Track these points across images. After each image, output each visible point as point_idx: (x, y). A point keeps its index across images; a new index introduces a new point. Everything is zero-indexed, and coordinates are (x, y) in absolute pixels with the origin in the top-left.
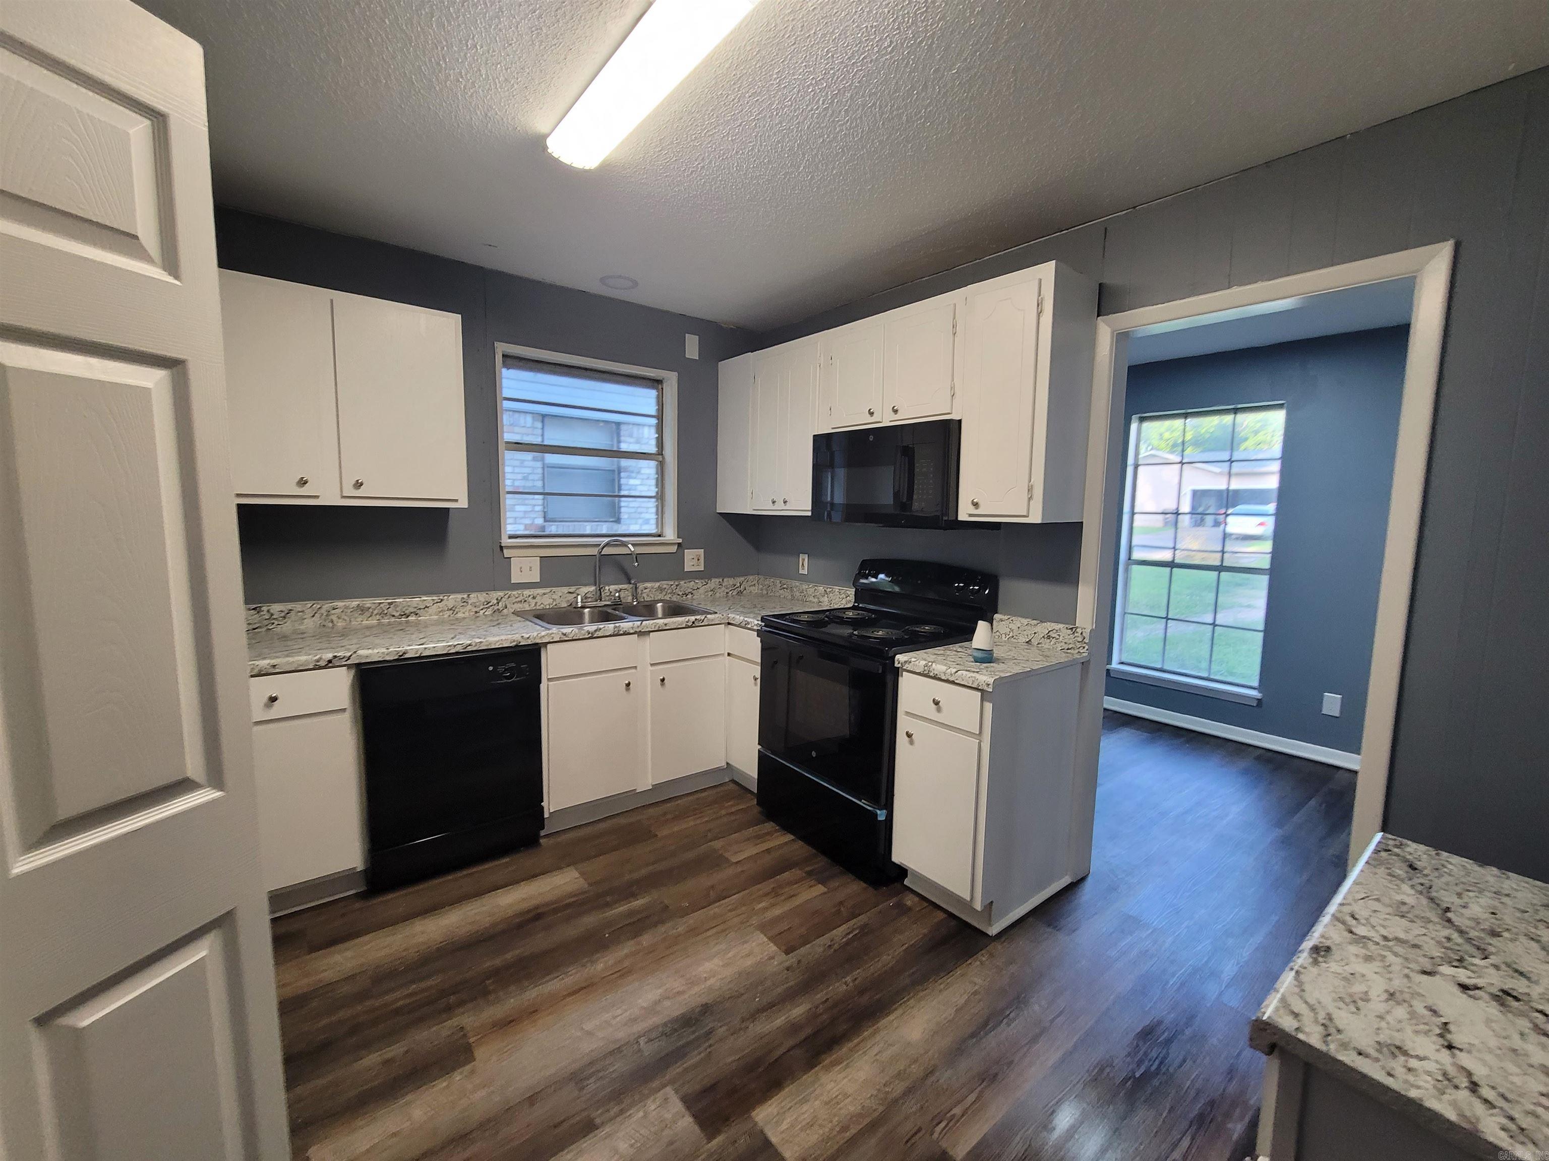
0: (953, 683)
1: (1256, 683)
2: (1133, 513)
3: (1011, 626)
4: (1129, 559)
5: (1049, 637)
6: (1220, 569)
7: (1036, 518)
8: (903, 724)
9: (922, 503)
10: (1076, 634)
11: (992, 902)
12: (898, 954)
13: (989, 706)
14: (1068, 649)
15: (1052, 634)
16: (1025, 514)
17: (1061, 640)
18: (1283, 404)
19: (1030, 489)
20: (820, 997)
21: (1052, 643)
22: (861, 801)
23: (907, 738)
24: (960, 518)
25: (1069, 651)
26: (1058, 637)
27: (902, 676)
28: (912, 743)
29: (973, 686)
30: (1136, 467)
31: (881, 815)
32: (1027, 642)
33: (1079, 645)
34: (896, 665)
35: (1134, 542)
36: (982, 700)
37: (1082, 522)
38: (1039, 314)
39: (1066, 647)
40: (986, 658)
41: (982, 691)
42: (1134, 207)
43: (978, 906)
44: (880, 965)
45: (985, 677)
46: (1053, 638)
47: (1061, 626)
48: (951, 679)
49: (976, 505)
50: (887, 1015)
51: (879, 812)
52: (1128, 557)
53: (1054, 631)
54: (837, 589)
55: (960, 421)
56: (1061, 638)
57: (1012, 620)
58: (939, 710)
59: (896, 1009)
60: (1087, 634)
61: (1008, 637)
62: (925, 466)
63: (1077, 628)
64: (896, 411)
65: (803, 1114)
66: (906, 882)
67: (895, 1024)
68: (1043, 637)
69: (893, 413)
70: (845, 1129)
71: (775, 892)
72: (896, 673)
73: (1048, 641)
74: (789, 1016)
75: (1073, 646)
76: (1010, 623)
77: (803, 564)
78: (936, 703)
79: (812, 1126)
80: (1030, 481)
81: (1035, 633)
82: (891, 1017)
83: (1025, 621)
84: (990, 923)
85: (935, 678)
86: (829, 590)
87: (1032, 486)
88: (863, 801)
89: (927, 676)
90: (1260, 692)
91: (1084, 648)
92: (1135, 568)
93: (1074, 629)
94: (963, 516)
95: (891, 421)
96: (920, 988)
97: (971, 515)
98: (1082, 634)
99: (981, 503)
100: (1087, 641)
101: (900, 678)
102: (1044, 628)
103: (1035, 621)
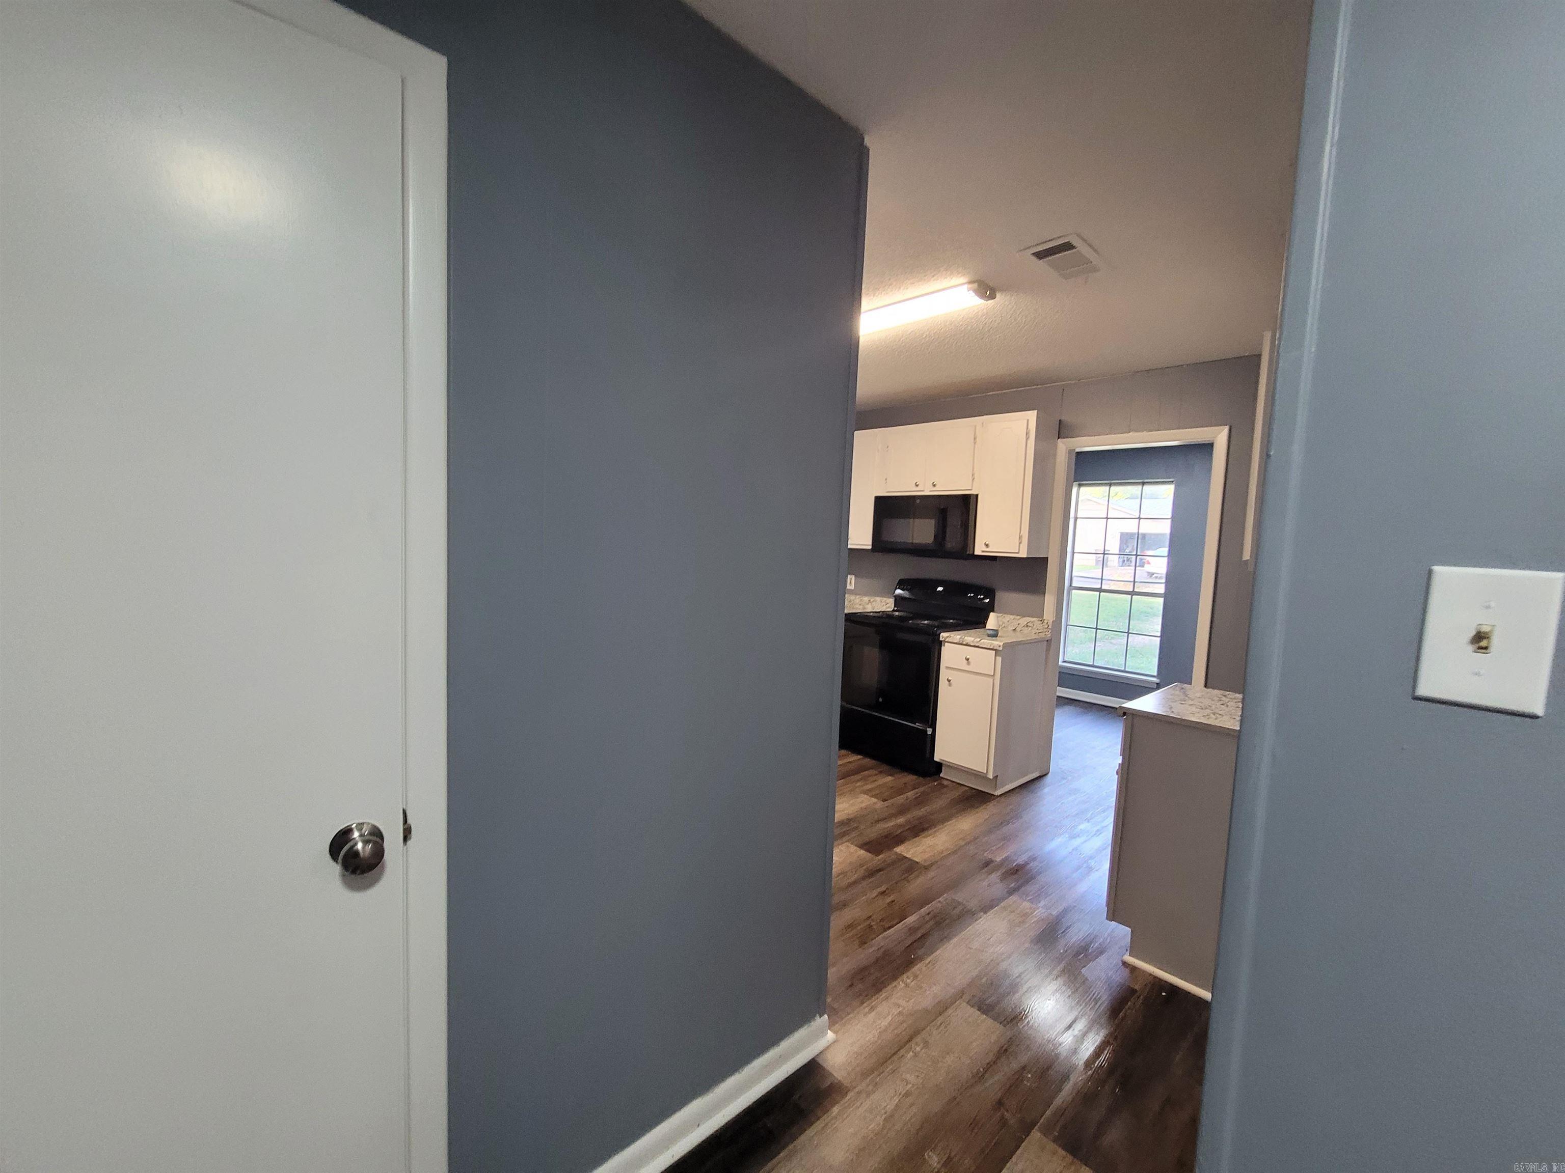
0: (978, 647)
1: (1155, 674)
2: (1073, 553)
3: (1004, 620)
4: (1071, 585)
5: (1027, 626)
6: (1132, 593)
7: (1023, 554)
8: (944, 675)
9: (951, 544)
10: (1044, 624)
11: (997, 776)
13: (999, 659)
15: (1030, 624)
16: (1017, 551)
18: (1173, 482)
19: (1020, 537)
21: (1030, 628)
22: (915, 724)
23: (947, 682)
24: (976, 553)
25: (1039, 634)
26: (1033, 626)
27: (944, 646)
28: (950, 685)
29: (991, 648)
30: (1076, 519)
31: (930, 731)
32: (1014, 630)
33: (1045, 630)
34: (941, 639)
35: (1074, 574)
36: (996, 656)
37: (1047, 558)
38: (1027, 439)
39: (1038, 631)
40: (995, 634)
41: (996, 650)
42: (1079, 380)
43: (991, 776)
45: (997, 643)
46: (1031, 626)
47: (1034, 619)
48: (977, 645)
49: (987, 545)
51: (928, 729)
52: (1069, 585)
53: (1031, 622)
54: (878, 599)
55: (977, 496)
56: (1035, 627)
57: (1004, 617)
58: (968, 663)
60: (1050, 623)
62: (954, 521)
63: (1044, 620)
64: (934, 486)
66: (941, 775)
68: (1024, 625)
69: (932, 486)
71: (864, 779)
72: (940, 644)
73: (1027, 628)
75: (1042, 631)
77: (850, 582)
78: (968, 660)
80: (1020, 533)
81: (1019, 624)
82: (951, 822)
83: (1012, 617)
84: (996, 788)
85: (967, 645)
86: (872, 600)
87: (1021, 536)
88: (917, 724)
89: (962, 644)
90: (1158, 679)
91: (1049, 631)
92: (1074, 591)
93: (1041, 621)
94: (978, 552)
95: (931, 491)
96: (963, 813)
97: (983, 552)
98: (1047, 623)
99: (990, 545)
100: (1050, 627)
101: (943, 648)
102: (1024, 621)
103: (1019, 617)
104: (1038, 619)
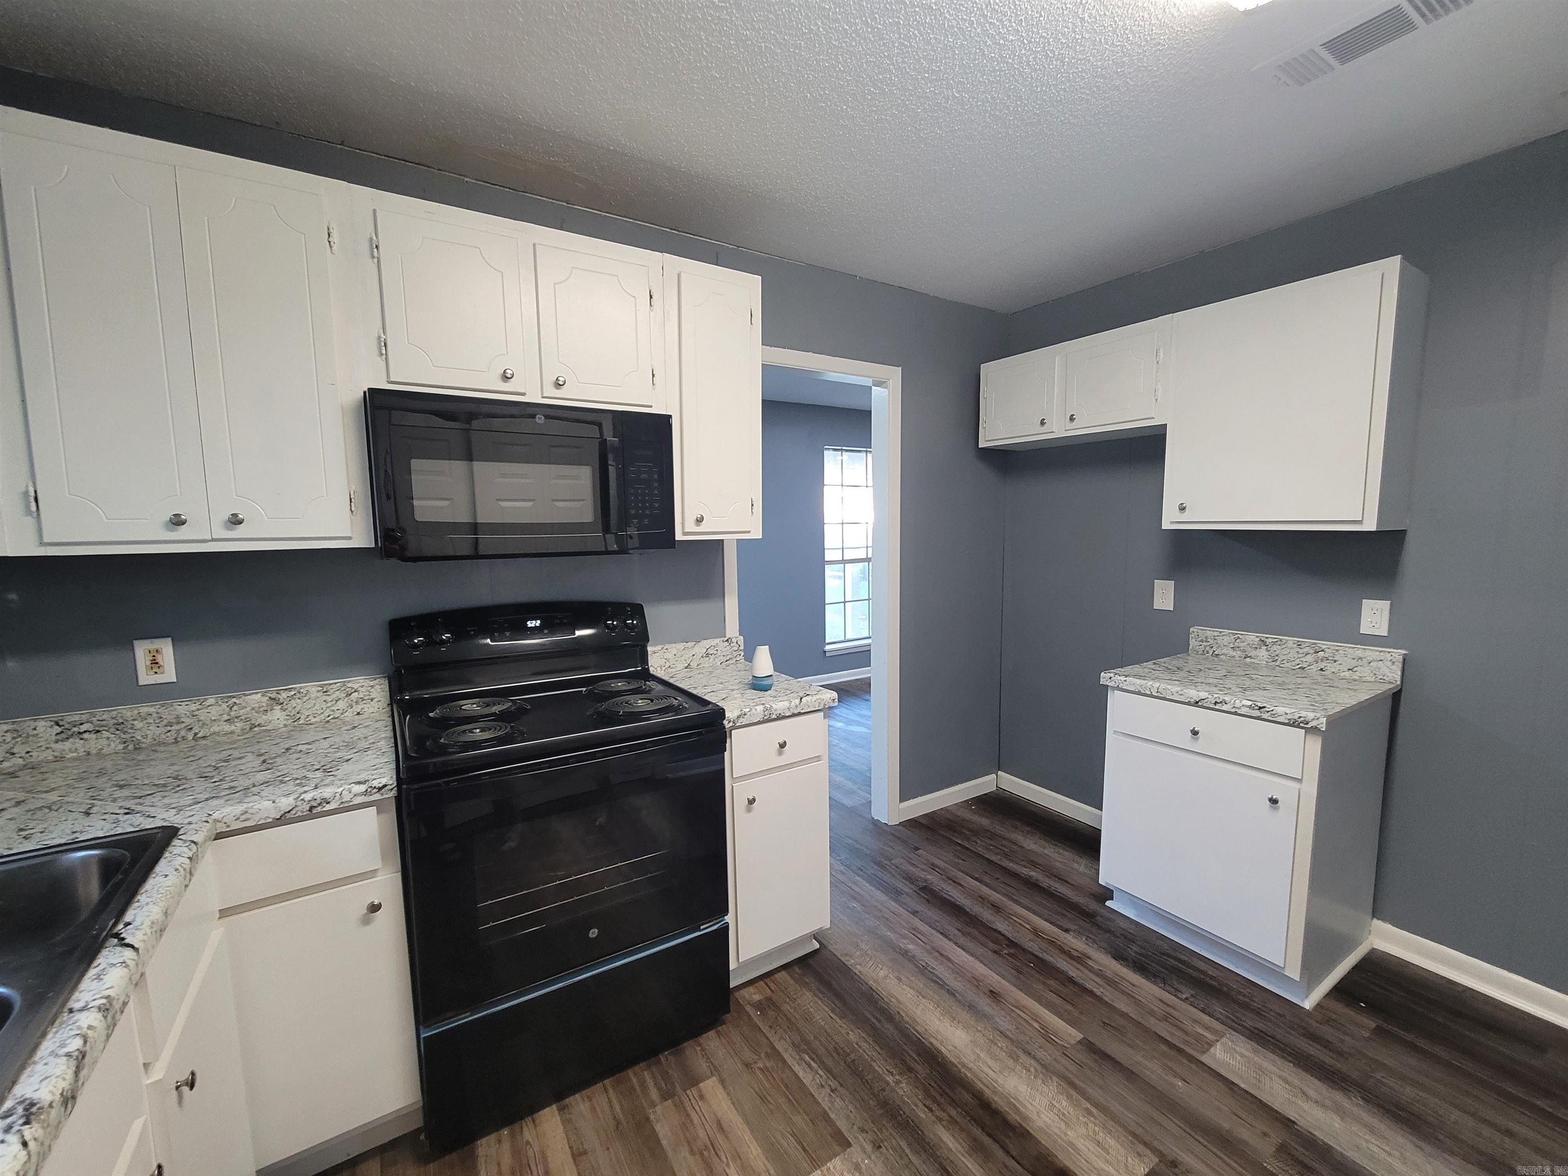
0: (800, 714)
3: (667, 655)
5: (707, 655)
10: (732, 645)
12: (845, 1024)
14: (726, 661)
15: (710, 651)
16: (748, 530)
17: (719, 654)
19: (752, 504)
20: (922, 1114)
21: (711, 660)
24: (677, 537)
25: (727, 662)
26: (716, 652)
32: (686, 668)
33: (735, 654)
39: (724, 659)
42: (738, 247)
44: (865, 1045)
46: (711, 654)
47: (717, 641)
48: (796, 712)
49: (699, 521)
50: (940, 1052)
53: (712, 647)
56: (719, 652)
57: (667, 649)
59: (931, 1043)
60: (741, 642)
61: (664, 668)
62: (644, 472)
63: (732, 638)
64: (559, 385)
65: (1089, 1149)
67: (950, 1048)
68: (702, 657)
70: (1089, 1113)
73: (707, 658)
74: (960, 1152)
75: (731, 656)
76: (665, 652)
79: (1098, 1142)
81: (693, 655)
82: (943, 1050)
83: (681, 646)
85: (780, 718)
87: (753, 501)
89: (770, 720)
91: (740, 655)
93: (730, 640)
94: (679, 535)
96: (897, 1017)
97: (687, 534)
98: (737, 643)
100: (742, 648)
102: (701, 648)
103: (690, 644)
104: (722, 639)
